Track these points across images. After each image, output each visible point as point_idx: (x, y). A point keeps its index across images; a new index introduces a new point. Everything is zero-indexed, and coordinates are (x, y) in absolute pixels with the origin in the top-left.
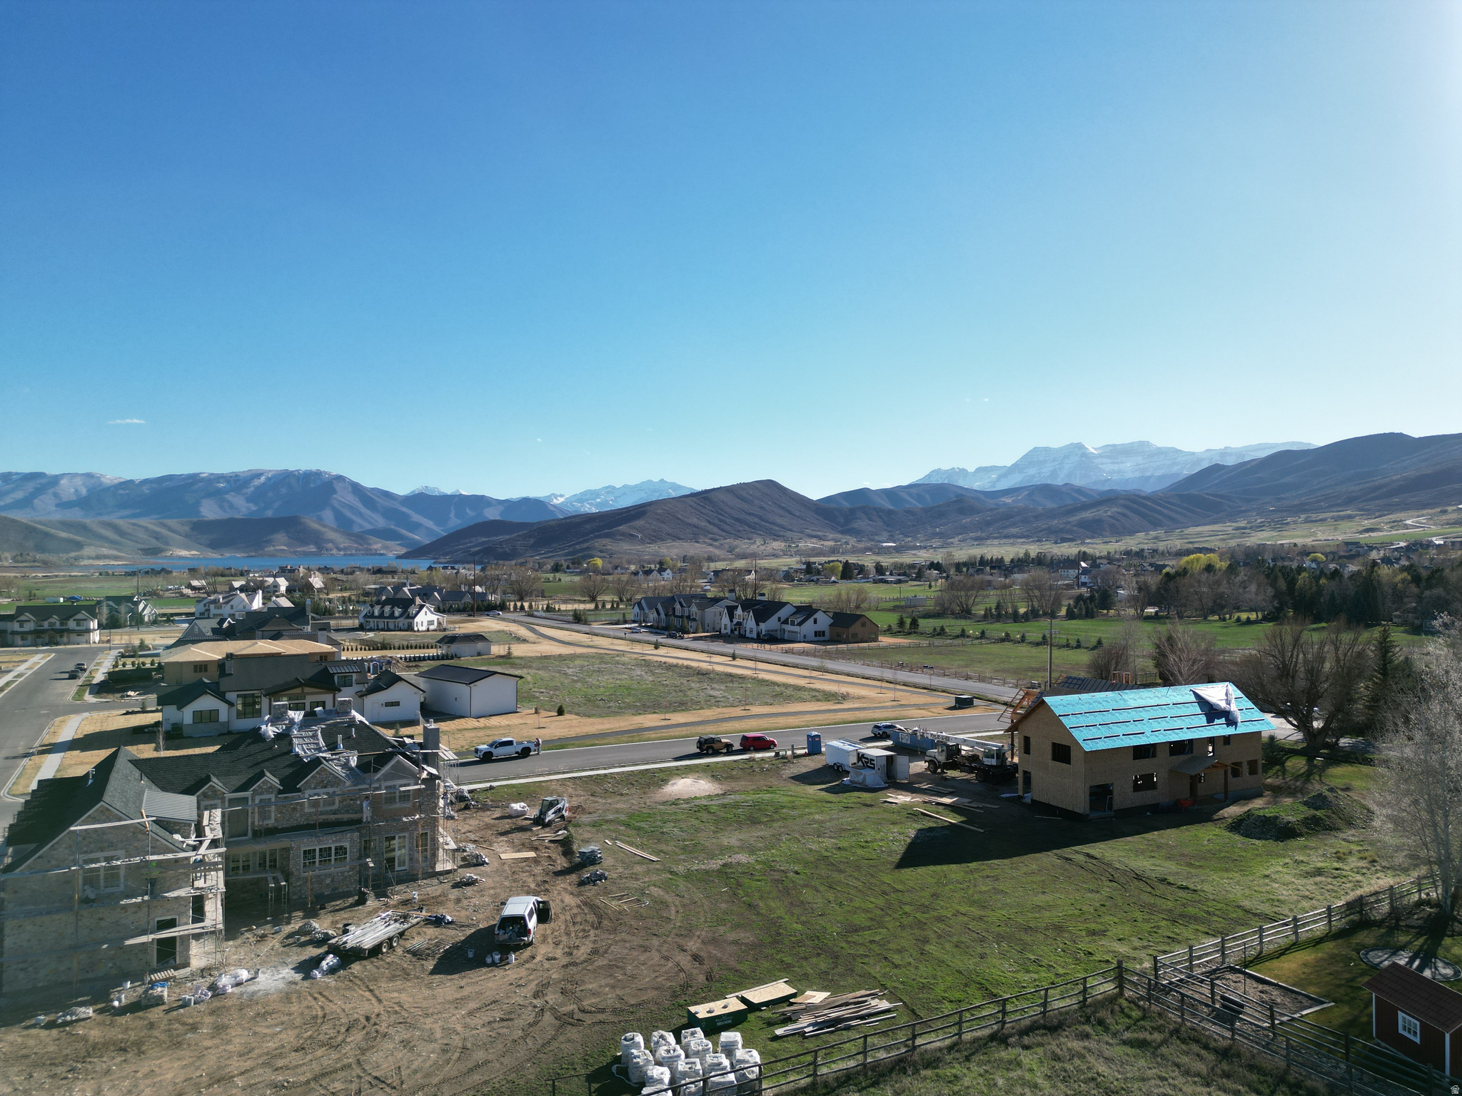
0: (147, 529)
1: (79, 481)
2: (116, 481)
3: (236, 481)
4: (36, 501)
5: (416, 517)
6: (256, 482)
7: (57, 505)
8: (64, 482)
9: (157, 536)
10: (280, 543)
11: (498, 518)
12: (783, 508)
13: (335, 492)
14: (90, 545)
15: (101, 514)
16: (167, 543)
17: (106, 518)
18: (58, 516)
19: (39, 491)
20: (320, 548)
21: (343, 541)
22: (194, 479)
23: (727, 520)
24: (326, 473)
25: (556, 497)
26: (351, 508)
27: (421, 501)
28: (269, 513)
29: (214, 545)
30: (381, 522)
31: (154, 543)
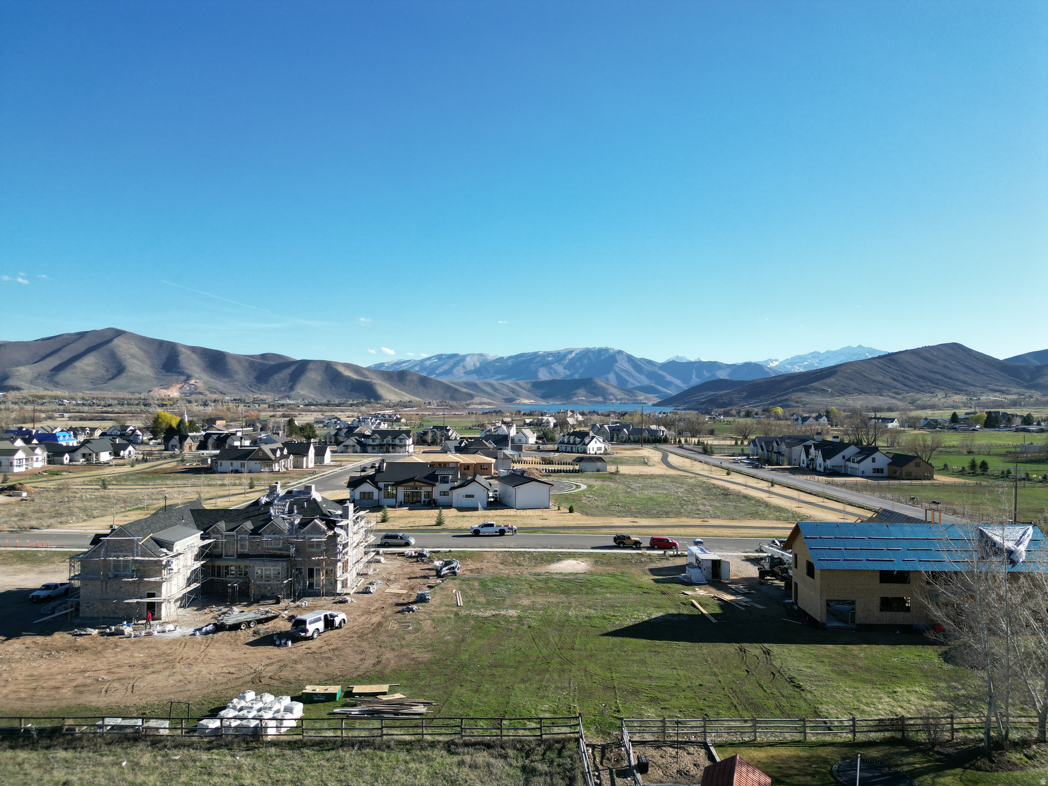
0: (508, 387)
1: (475, 358)
2: (495, 358)
3: (558, 356)
4: (454, 371)
5: (669, 378)
6: (570, 356)
7: (465, 373)
8: (468, 359)
9: (513, 391)
10: (581, 395)
11: (727, 378)
12: (968, 367)
13: (617, 361)
14: (478, 396)
15: (486, 378)
16: (518, 396)
17: (487, 380)
18: (465, 379)
19: (456, 364)
20: (605, 399)
21: (620, 394)
22: (535, 355)
23: (911, 378)
24: (611, 349)
25: (772, 361)
26: (627, 372)
27: (674, 367)
28: (577, 376)
29: (544, 397)
30: (645, 381)
31: (512, 395)
